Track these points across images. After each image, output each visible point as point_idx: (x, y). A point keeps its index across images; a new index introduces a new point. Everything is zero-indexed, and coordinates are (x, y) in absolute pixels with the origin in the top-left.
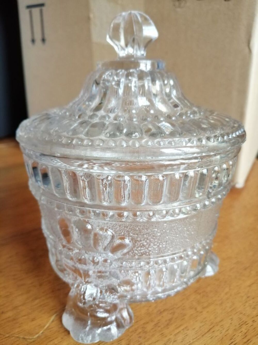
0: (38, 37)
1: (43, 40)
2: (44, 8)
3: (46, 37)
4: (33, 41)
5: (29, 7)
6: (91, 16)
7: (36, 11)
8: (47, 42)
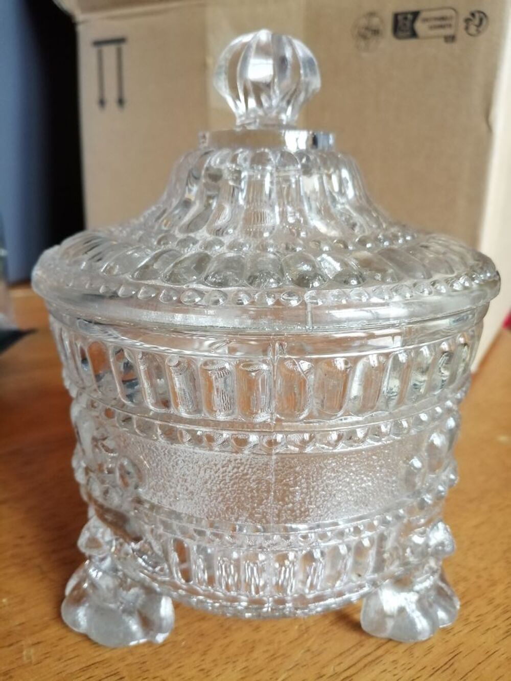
0: (111, 96)
1: (121, 102)
2: (125, 47)
3: (127, 95)
4: (102, 103)
5: (98, 43)
6: (210, 61)
7: (110, 52)
8: (127, 104)
